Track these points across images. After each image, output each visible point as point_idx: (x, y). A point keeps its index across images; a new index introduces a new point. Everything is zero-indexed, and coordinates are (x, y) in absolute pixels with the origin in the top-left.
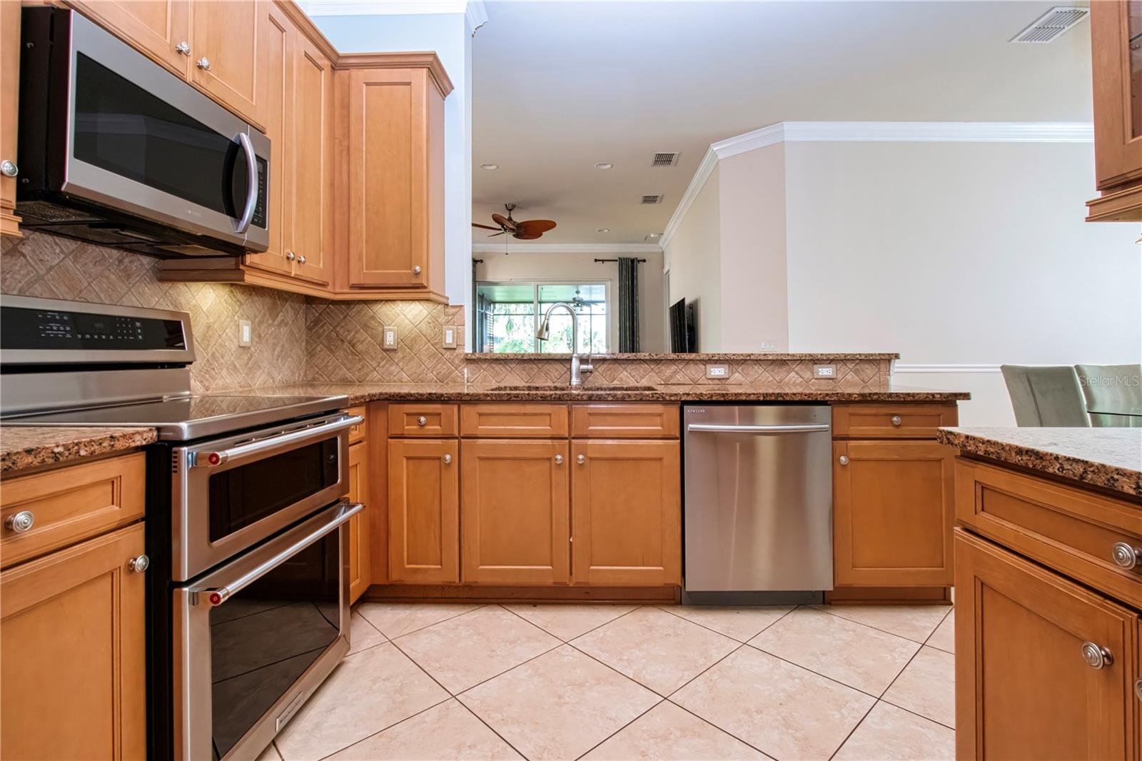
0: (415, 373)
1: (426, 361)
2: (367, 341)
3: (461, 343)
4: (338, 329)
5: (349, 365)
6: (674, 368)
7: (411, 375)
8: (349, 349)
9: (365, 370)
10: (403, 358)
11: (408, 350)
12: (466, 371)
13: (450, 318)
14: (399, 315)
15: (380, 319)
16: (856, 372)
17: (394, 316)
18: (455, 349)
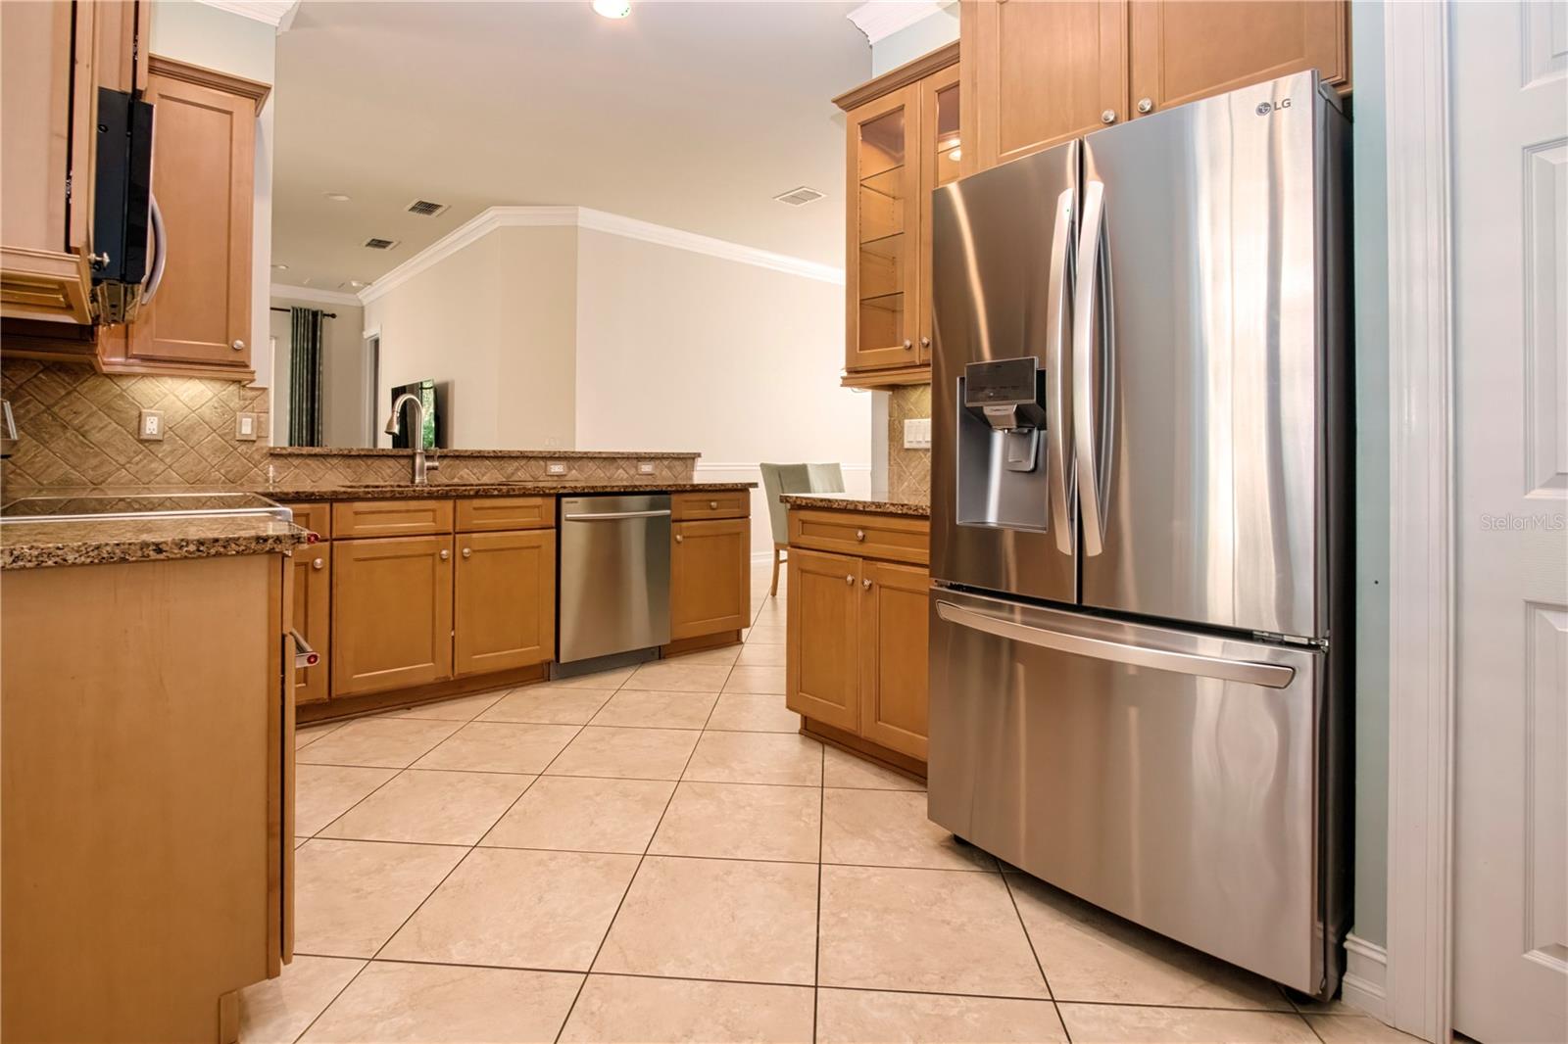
0: (192, 471)
1: (209, 456)
2: (110, 428)
3: (263, 434)
4: (56, 409)
5: (74, 461)
6: (516, 464)
7: (185, 474)
8: (76, 437)
9: (105, 469)
10: (172, 452)
11: (180, 442)
12: (271, 468)
13: (247, 402)
14: (166, 395)
15: (133, 398)
16: (669, 468)
17: (159, 396)
18: (254, 441)
